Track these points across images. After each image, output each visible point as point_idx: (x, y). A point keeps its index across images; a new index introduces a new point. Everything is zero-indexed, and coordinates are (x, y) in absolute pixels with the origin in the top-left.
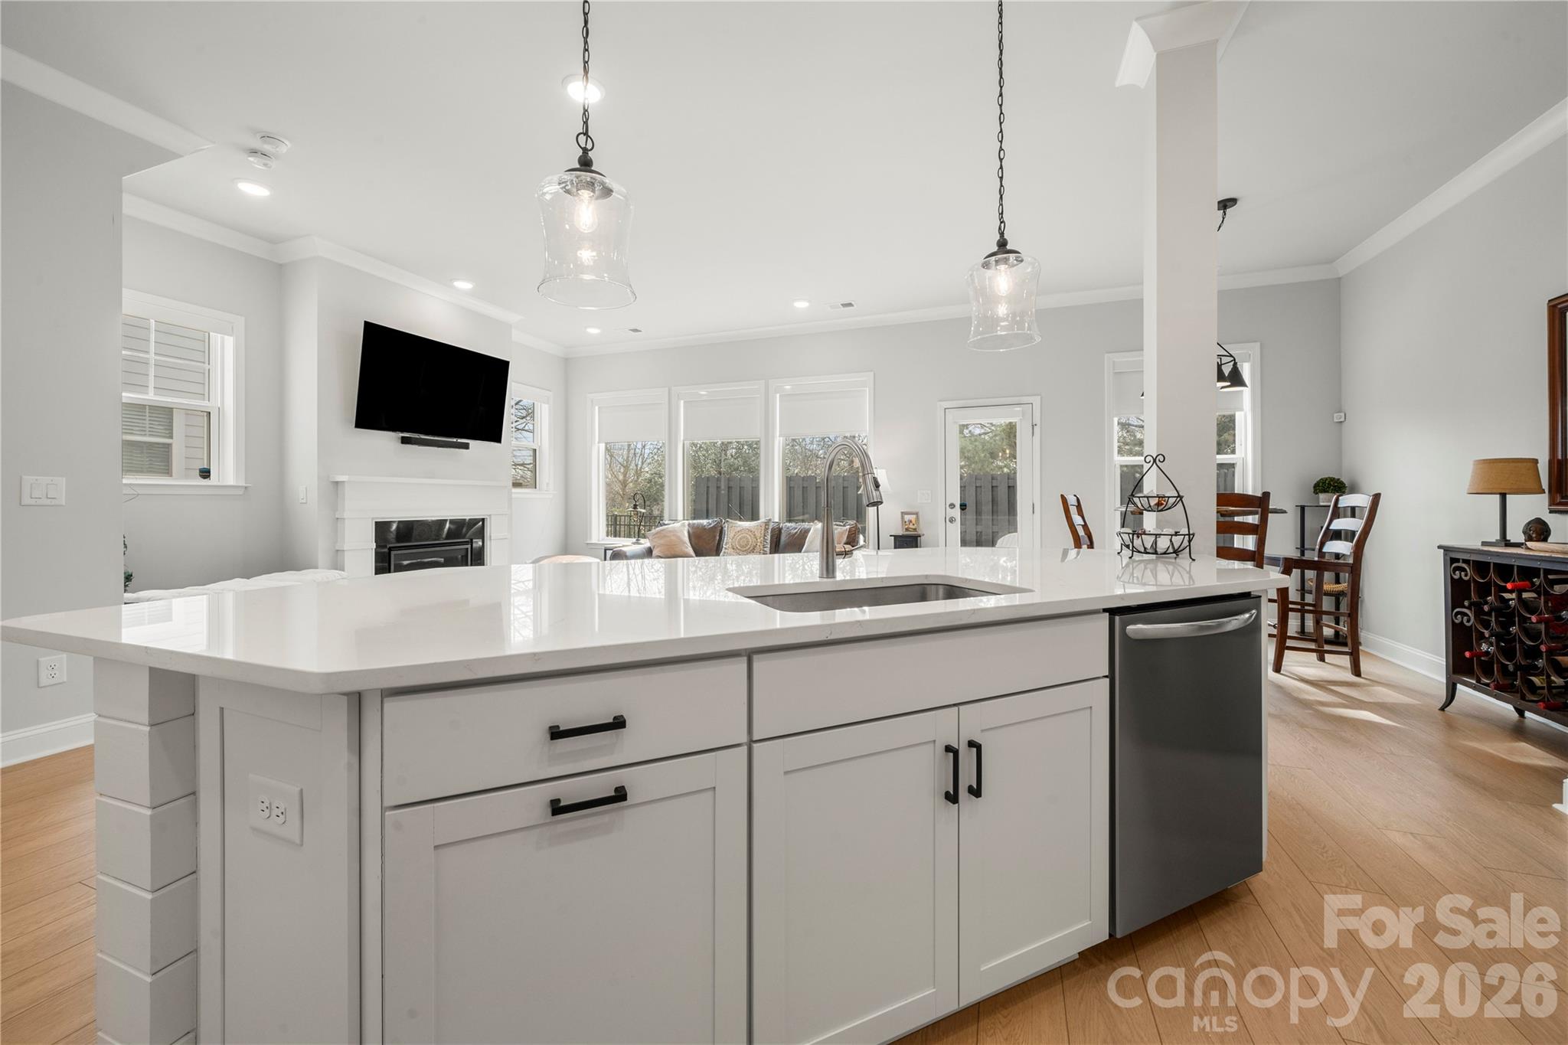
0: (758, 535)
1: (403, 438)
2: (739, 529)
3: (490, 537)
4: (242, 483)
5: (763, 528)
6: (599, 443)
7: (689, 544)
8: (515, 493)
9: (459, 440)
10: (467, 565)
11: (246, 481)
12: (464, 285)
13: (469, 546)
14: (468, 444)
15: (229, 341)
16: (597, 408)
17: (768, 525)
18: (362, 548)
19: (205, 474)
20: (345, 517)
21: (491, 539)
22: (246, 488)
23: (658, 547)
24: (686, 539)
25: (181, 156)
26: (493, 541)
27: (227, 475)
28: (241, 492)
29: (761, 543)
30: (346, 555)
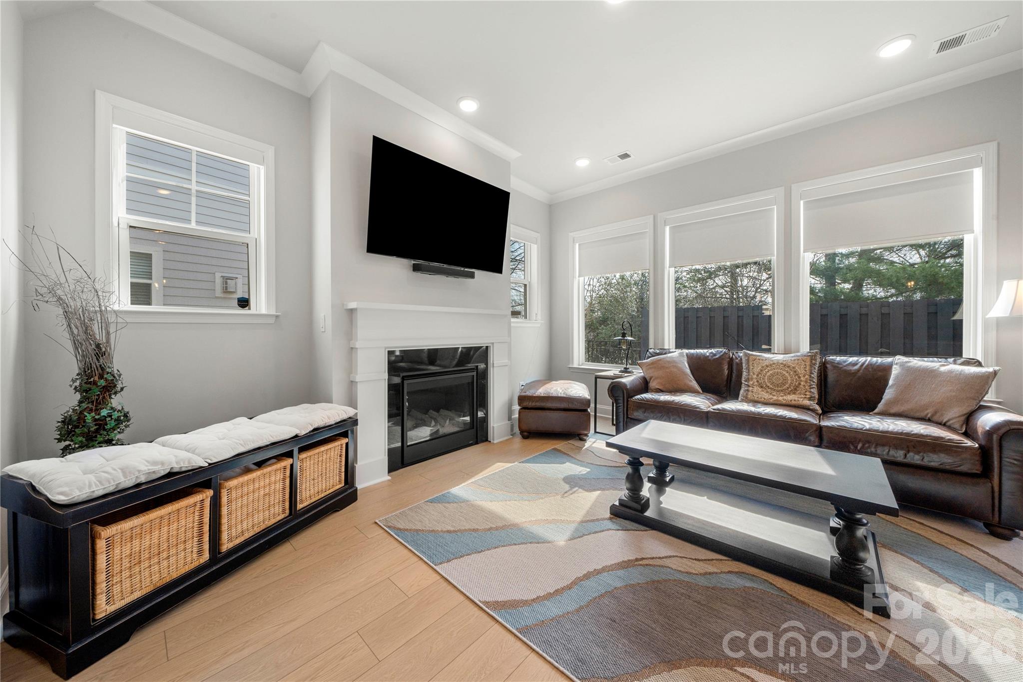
0: (801, 371)
1: (414, 265)
2: (767, 363)
3: (493, 364)
4: (273, 312)
5: (808, 363)
6: (579, 277)
7: (691, 376)
8: (514, 322)
9: (466, 270)
11: (276, 309)
12: (467, 105)
14: (473, 274)
15: (262, 169)
16: (577, 245)
17: (815, 360)
18: (375, 378)
19: (244, 303)
20: (357, 347)
21: (493, 367)
22: (277, 317)
23: (656, 378)
24: (688, 371)
26: (495, 368)
27: (261, 304)
28: (272, 321)
29: (806, 382)
30: (359, 386)
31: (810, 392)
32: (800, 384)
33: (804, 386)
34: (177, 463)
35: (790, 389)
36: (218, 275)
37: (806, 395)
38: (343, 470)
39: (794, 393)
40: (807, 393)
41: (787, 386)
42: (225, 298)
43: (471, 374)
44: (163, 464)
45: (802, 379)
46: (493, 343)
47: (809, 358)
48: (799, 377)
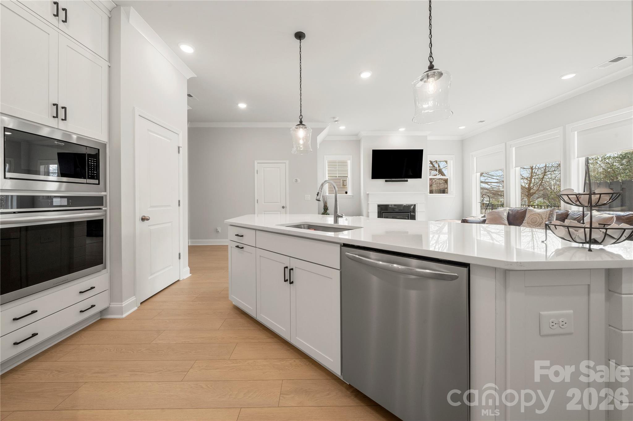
1: (386, 180)
2: (533, 213)
4: (352, 195)
5: (548, 213)
6: (476, 173)
7: (506, 219)
8: (432, 195)
9: (405, 179)
10: (409, 219)
11: (353, 194)
12: (402, 130)
13: (409, 213)
14: (407, 180)
15: (350, 161)
16: (475, 158)
18: (374, 211)
19: (346, 193)
20: (370, 203)
22: (353, 196)
24: (505, 217)
25: (326, 128)
26: (418, 212)
27: (350, 193)
28: (352, 197)
29: (546, 221)
30: (370, 213)
32: (542, 222)
33: (544, 223)
35: (538, 225)
36: (341, 180)
39: (540, 226)
41: (537, 223)
42: (343, 188)
43: (408, 213)
45: (544, 220)
46: (417, 204)
47: (549, 211)
48: (543, 219)
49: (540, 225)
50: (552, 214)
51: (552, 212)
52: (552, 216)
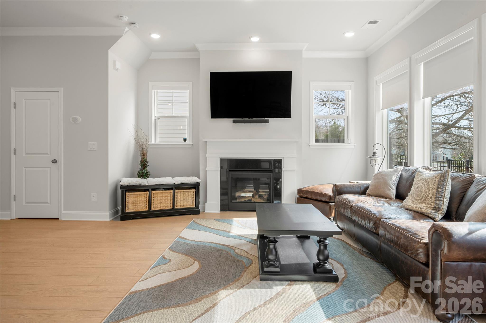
0: (431, 185)
1: (233, 120)
2: (420, 178)
3: (283, 169)
11: (192, 142)
12: (255, 39)
14: (268, 120)
18: (214, 169)
19: (185, 140)
21: (283, 171)
22: (192, 145)
26: (285, 172)
27: (189, 140)
29: (433, 195)
31: (435, 203)
32: (428, 196)
33: (431, 197)
34: (141, 182)
35: (422, 200)
37: (431, 205)
38: (194, 201)
39: (425, 203)
40: (432, 204)
41: (421, 196)
43: (270, 173)
44: (138, 182)
45: (431, 192)
46: (283, 158)
47: (440, 175)
48: (429, 190)
49: (425, 200)
50: (442, 181)
51: (443, 177)
52: (443, 184)
